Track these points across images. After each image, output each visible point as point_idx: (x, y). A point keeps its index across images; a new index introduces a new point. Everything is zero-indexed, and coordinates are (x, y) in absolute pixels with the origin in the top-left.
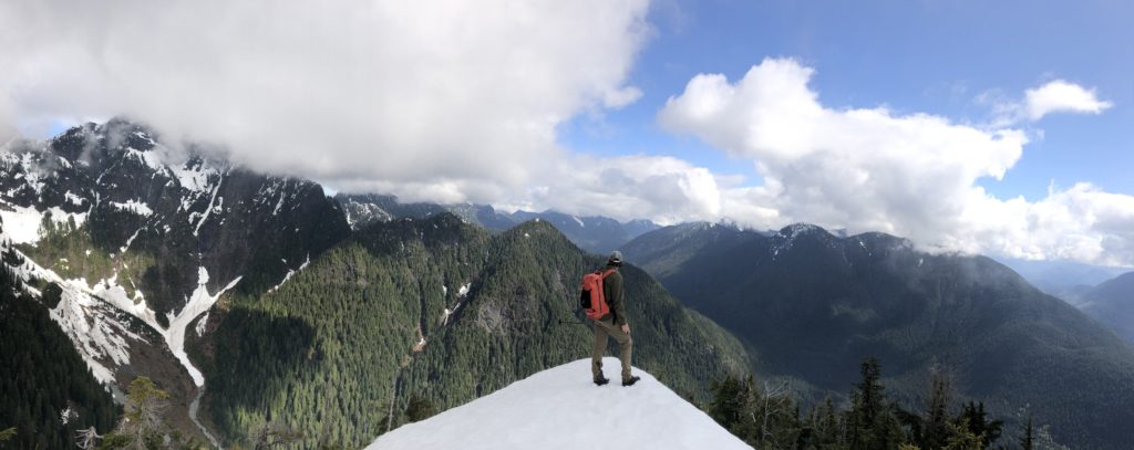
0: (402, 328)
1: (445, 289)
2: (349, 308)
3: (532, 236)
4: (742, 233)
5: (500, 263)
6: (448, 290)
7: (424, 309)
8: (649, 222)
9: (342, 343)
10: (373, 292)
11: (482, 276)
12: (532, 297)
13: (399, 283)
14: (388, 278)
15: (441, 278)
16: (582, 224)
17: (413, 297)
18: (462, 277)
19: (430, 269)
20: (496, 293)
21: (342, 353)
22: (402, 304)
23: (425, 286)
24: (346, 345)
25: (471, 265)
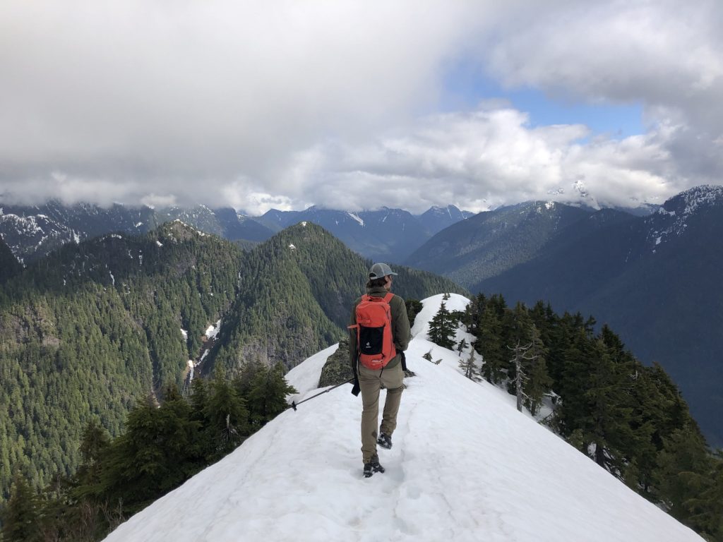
0: (127, 397)
1: (184, 333)
2: (32, 384)
3: (300, 248)
4: (598, 212)
5: (260, 288)
6: (189, 334)
7: (156, 365)
8: (453, 208)
9: (27, 437)
10: (72, 354)
11: (236, 307)
12: (308, 330)
13: (113, 333)
14: (95, 329)
15: (177, 318)
16: (362, 223)
17: (138, 351)
18: (208, 313)
19: (159, 308)
20: (258, 329)
21: (28, 452)
22: (123, 362)
23: (154, 331)
24: (34, 438)
25: (217, 296)
